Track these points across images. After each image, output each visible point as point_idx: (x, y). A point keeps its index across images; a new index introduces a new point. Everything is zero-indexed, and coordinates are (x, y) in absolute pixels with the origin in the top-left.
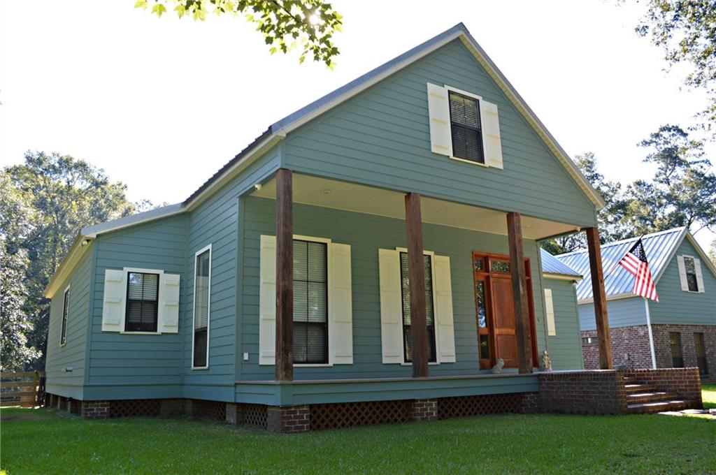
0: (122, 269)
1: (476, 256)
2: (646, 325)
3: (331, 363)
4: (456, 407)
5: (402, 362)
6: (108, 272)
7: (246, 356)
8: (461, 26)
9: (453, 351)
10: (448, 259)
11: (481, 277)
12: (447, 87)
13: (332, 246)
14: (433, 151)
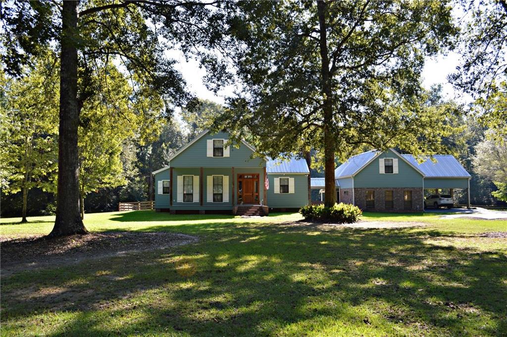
0: (161, 181)
2: (353, 188)
3: (194, 202)
5: (213, 202)
6: (159, 181)
10: (228, 177)
11: (241, 180)
12: (213, 139)
13: (194, 177)
14: (208, 156)
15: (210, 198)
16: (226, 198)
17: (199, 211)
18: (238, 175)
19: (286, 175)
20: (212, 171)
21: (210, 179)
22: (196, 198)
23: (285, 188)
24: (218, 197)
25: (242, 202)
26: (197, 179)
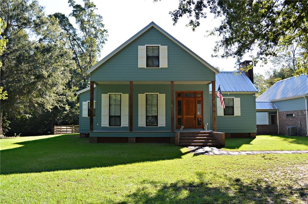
0: (86, 101)
1: (177, 92)
2: (305, 110)
3: (121, 126)
4: (145, 140)
5: (145, 126)
6: (83, 102)
7: (98, 125)
8: (153, 23)
9: (165, 123)
10: (164, 95)
11: (180, 99)
12: (146, 45)
13: (122, 95)
14: (139, 67)
15: (142, 122)
16: (162, 122)
17: (127, 138)
18: (176, 92)
19: (231, 95)
20: (144, 88)
21: (142, 98)
22: (125, 122)
23: (229, 110)
24: (152, 120)
25: (183, 127)
26: (125, 98)
